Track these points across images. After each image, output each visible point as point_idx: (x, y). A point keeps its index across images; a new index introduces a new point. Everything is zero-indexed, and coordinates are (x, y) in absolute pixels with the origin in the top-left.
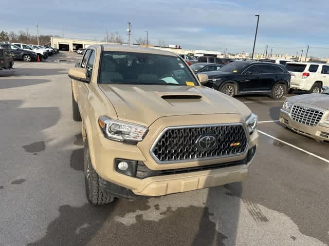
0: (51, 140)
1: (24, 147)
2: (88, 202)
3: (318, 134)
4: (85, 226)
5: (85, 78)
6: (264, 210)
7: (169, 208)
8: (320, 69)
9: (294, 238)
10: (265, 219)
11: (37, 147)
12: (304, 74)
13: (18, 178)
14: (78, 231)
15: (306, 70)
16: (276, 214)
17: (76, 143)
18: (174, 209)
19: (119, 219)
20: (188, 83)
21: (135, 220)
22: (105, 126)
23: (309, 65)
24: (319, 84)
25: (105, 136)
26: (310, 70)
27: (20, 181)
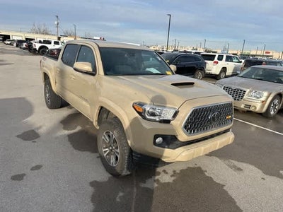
0: (40, 127)
1: (18, 136)
2: (110, 175)
3: (242, 106)
4: (121, 194)
5: (91, 70)
7: (174, 171)
8: (224, 58)
9: (264, 179)
10: (240, 169)
11: (31, 135)
12: (215, 62)
14: (118, 200)
15: (216, 59)
17: (65, 128)
18: (178, 172)
19: (143, 185)
20: (168, 73)
21: (155, 183)
22: (145, 110)
23: (217, 55)
24: (224, 69)
25: (144, 118)
26: (218, 59)
27: (38, 167)
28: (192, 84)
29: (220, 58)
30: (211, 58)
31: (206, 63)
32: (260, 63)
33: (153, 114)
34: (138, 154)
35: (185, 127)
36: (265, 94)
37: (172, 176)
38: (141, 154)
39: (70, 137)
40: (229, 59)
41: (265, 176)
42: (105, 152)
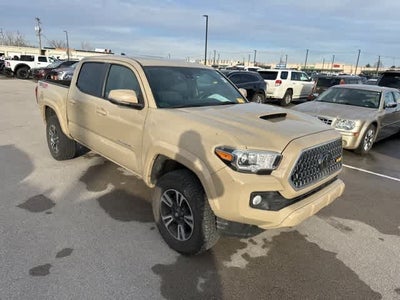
1: (19, 206)
2: (178, 255)
4: (202, 281)
6: (341, 221)
8: (289, 76)
9: (382, 240)
10: (348, 229)
13: (59, 248)
16: (352, 222)
19: (228, 264)
20: (239, 100)
21: (244, 260)
22: (235, 158)
23: (280, 72)
24: (290, 91)
25: (235, 169)
26: (282, 77)
27: (67, 252)
28: (284, 115)
29: (284, 76)
30: (272, 75)
31: (265, 84)
32: (337, 81)
33: (246, 163)
34: (225, 221)
35: (292, 178)
36: (358, 123)
37: (264, 247)
38: (229, 221)
39: (102, 201)
40: (296, 76)
41: (383, 236)
42: (167, 221)
